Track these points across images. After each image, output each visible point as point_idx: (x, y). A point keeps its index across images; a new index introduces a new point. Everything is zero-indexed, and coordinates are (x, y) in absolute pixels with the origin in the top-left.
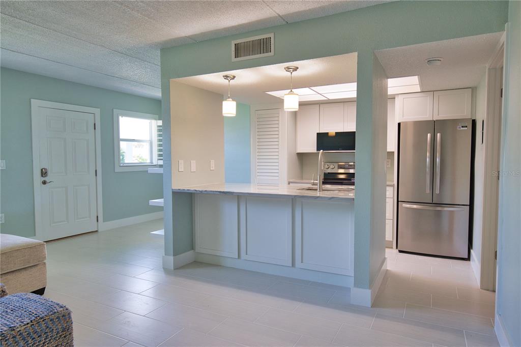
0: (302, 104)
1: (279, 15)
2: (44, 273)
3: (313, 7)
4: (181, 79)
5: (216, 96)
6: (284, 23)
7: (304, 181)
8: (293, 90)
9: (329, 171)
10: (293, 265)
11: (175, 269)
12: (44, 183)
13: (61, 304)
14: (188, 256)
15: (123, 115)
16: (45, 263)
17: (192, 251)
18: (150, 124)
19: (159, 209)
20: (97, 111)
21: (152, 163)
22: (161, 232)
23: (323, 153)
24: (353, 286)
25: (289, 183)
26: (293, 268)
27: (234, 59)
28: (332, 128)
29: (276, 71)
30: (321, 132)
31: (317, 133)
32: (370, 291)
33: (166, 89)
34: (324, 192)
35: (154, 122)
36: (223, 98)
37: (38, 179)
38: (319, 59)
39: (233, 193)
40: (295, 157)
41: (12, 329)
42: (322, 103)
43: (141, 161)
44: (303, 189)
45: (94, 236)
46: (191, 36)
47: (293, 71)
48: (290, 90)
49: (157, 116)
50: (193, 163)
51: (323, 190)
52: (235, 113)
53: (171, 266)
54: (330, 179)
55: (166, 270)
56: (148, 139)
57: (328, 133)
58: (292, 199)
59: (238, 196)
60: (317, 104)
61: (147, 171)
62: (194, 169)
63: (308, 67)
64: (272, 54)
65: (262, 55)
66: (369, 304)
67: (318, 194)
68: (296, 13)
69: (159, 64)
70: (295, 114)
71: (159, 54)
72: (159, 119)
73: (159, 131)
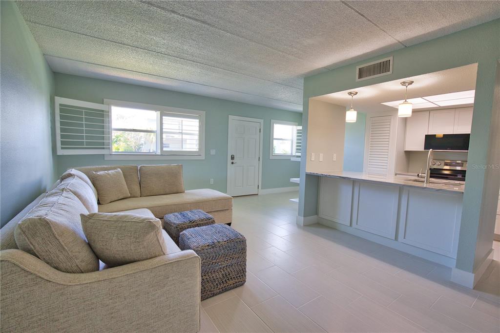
0: (415, 111)
1: (399, 42)
2: (231, 215)
3: (433, 30)
4: (316, 97)
5: (341, 108)
6: (403, 47)
7: (409, 174)
8: (407, 100)
9: (435, 167)
10: (396, 239)
11: (304, 226)
12: (232, 163)
13: (241, 234)
14: (313, 218)
15: (276, 123)
16: (232, 209)
17: (316, 216)
18: (293, 128)
19: (297, 184)
20: (262, 121)
21: (292, 154)
22: (296, 200)
23: (432, 152)
24: (455, 266)
25: (396, 175)
26: (396, 242)
27: (357, 80)
28: (440, 131)
29: (394, 86)
30: (429, 134)
31: (426, 135)
32: (473, 275)
33: (306, 105)
34: (431, 184)
35: (295, 127)
36: (346, 109)
37: (230, 161)
38: (435, 73)
39: (350, 178)
40: (403, 154)
41: (219, 242)
42: (431, 110)
43: (285, 152)
44: (410, 180)
45: (256, 197)
46: (327, 66)
47: (409, 85)
48: (404, 100)
49: (297, 123)
50: (321, 155)
51: (430, 183)
52: (355, 119)
53: (302, 223)
54: (436, 173)
55: (298, 226)
56: (291, 138)
57: (435, 135)
58: (400, 187)
59: (353, 181)
60: (428, 111)
61: (290, 159)
62: (321, 159)
63: (423, 81)
64: (391, 72)
65: (382, 75)
66: (471, 286)
67: (425, 185)
68: (416, 37)
69: (303, 88)
70: (405, 120)
71: (303, 82)
72: (299, 125)
73: (298, 133)
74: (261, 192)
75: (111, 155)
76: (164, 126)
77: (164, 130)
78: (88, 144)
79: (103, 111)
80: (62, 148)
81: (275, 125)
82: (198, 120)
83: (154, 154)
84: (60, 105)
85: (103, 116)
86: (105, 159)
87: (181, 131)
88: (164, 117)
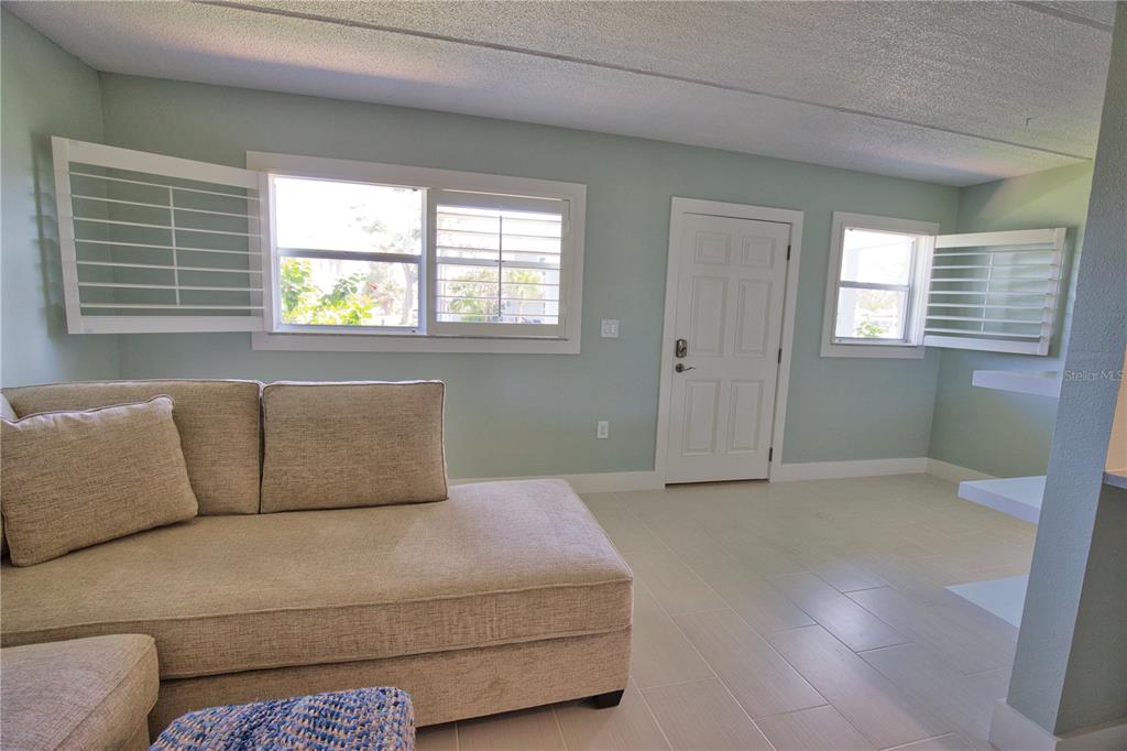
12: (680, 369)
15: (854, 226)
18: (915, 245)
20: (797, 217)
21: (906, 338)
35: (926, 238)
37: (669, 359)
45: (759, 488)
56: (906, 281)
72: (941, 233)
73: (937, 261)
74: (781, 472)
75: (270, 334)
76: (441, 239)
77: (439, 253)
78: (187, 297)
79: (244, 191)
80: (85, 312)
81: (847, 232)
82: (559, 218)
83: (410, 333)
84: (73, 166)
85: (243, 206)
86: (254, 348)
87: (496, 256)
88: (439, 208)
